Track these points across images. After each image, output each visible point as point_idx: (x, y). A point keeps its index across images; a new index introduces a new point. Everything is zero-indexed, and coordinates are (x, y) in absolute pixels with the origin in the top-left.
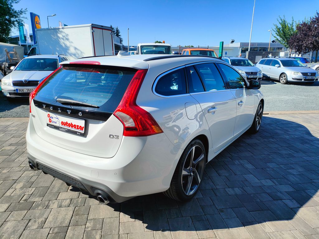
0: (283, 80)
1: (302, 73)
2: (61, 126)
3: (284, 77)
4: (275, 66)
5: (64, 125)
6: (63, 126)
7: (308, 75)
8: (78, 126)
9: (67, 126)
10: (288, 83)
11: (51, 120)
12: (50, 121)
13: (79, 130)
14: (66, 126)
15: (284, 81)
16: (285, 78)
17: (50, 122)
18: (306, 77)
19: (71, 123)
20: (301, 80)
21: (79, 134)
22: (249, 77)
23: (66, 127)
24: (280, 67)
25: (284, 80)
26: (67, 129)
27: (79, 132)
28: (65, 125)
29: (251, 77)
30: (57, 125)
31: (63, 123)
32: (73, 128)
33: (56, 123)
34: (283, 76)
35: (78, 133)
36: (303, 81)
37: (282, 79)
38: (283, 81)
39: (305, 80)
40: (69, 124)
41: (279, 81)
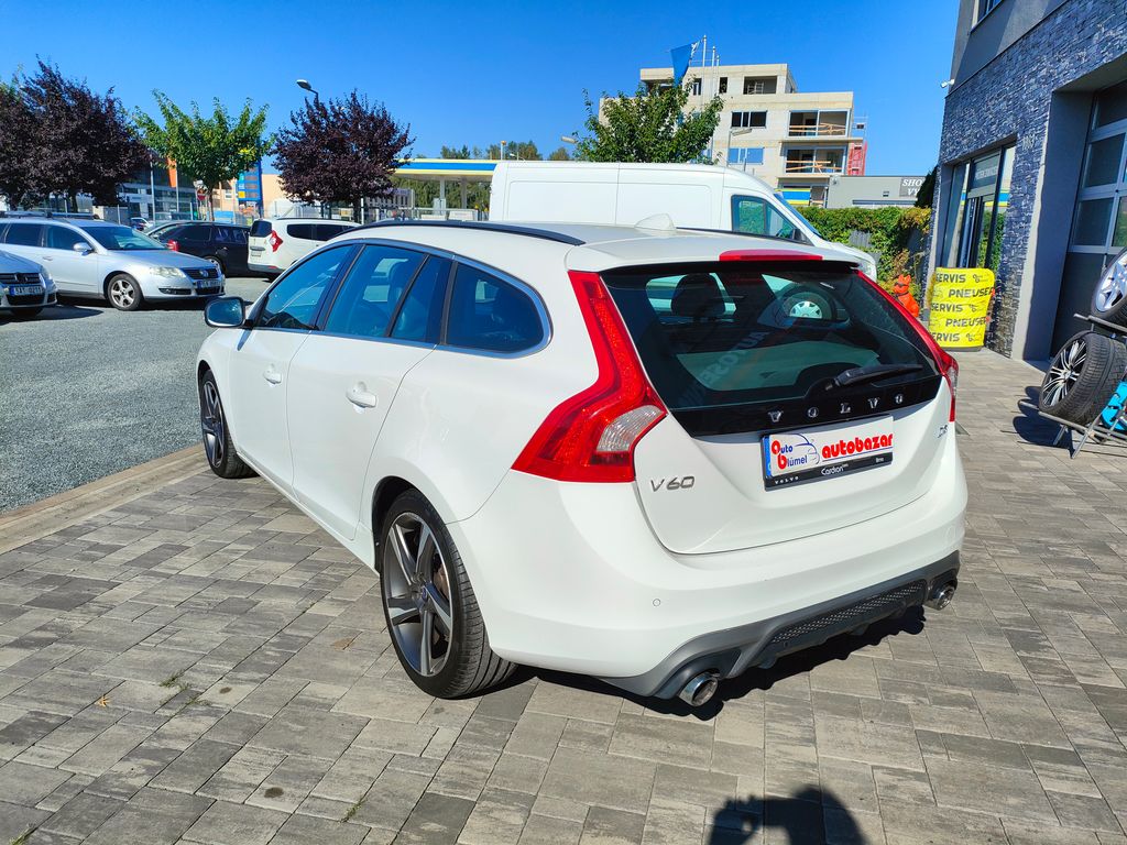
0: (122, 298)
1: (186, 271)
2: (823, 462)
3: (125, 285)
4: (73, 249)
5: (832, 457)
6: (833, 461)
7: (202, 277)
8: (875, 439)
9: (844, 453)
10: (145, 304)
11: (784, 458)
12: (782, 462)
13: (881, 447)
14: (840, 455)
15: (131, 300)
16: (130, 288)
17: (782, 467)
18: (199, 283)
19: (857, 439)
20: (188, 291)
21: (882, 459)
22: (16, 292)
23: (841, 458)
24: (92, 250)
25: (127, 296)
26: (845, 463)
27: (879, 456)
28: (835, 454)
29: (23, 294)
30: (810, 465)
31: (827, 452)
32: (864, 450)
33: (803, 460)
34: (120, 283)
35: (878, 460)
36: (193, 294)
37: (119, 293)
38: (126, 301)
39: (199, 291)
40: (851, 444)
41: (107, 303)
